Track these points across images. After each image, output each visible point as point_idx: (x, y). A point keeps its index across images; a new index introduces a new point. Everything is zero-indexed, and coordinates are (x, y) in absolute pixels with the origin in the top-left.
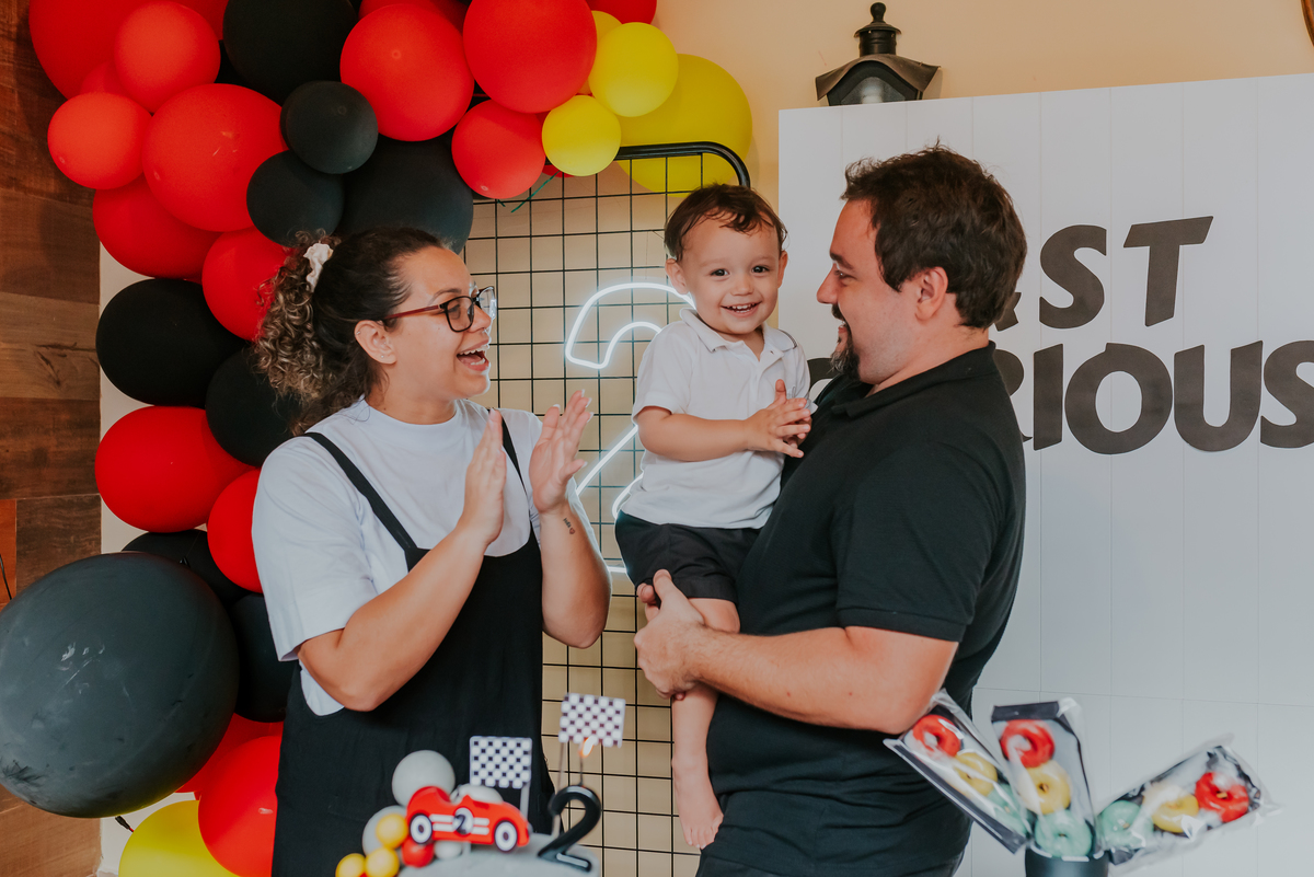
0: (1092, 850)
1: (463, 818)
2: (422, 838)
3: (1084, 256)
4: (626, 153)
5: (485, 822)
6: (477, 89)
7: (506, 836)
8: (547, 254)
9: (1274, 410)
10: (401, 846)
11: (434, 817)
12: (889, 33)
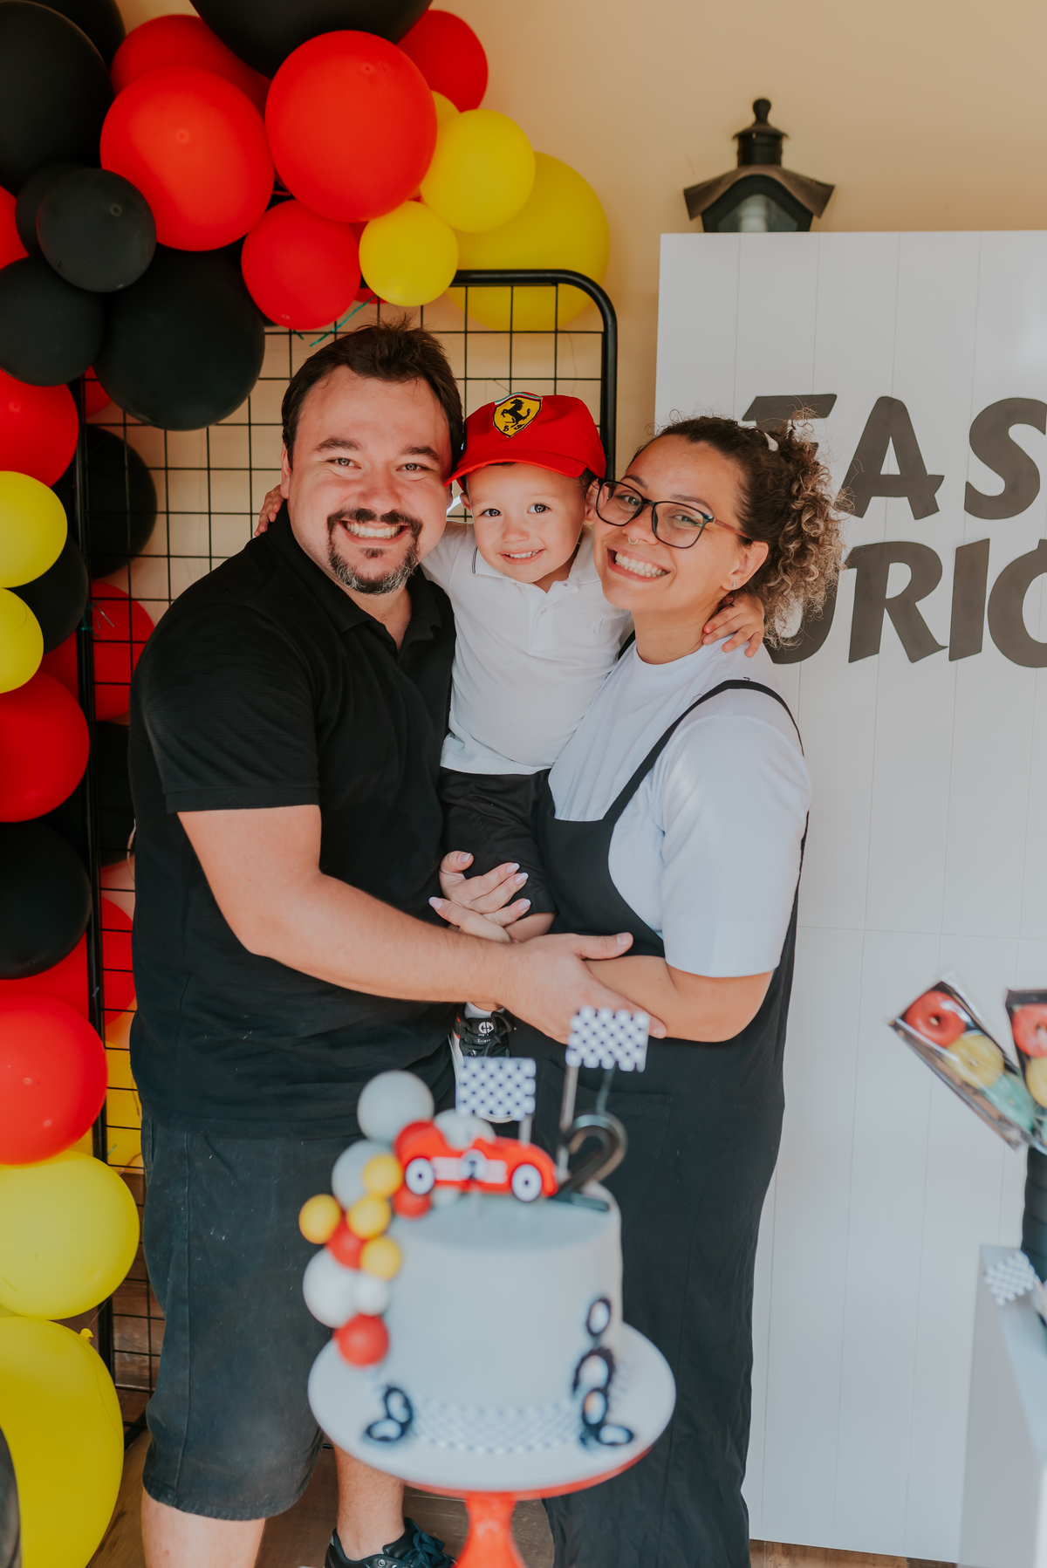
4: (464, 278)
6: (278, 185)
7: (527, 1182)
10: (394, 1196)
11: (435, 1161)
12: (776, 138)
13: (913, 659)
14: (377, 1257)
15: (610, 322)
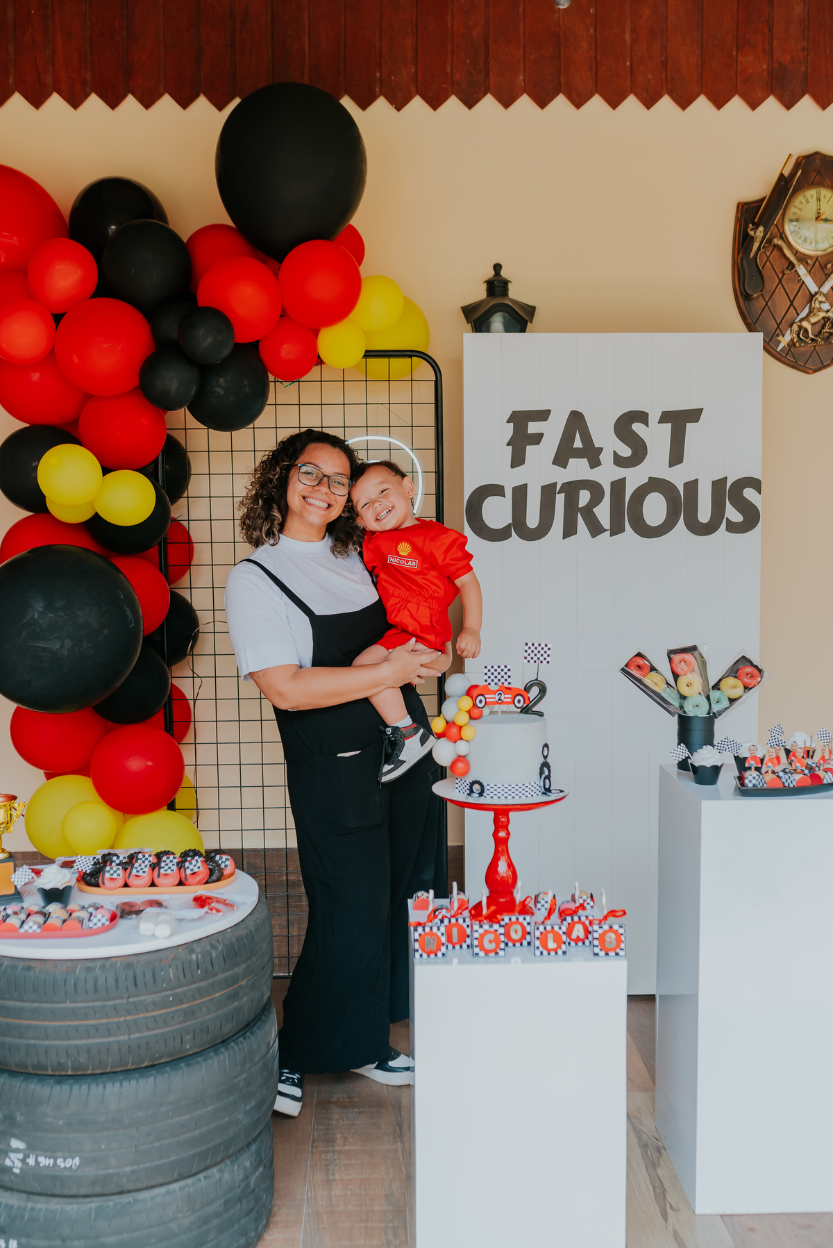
0: (709, 713)
1: (501, 694)
3: (637, 427)
4: (370, 354)
5: (510, 696)
6: (284, 310)
7: (519, 702)
9: (733, 514)
10: (469, 712)
12: (505, 283)
13: (593, 537)
14: (466, 733)
15: (438, 375)
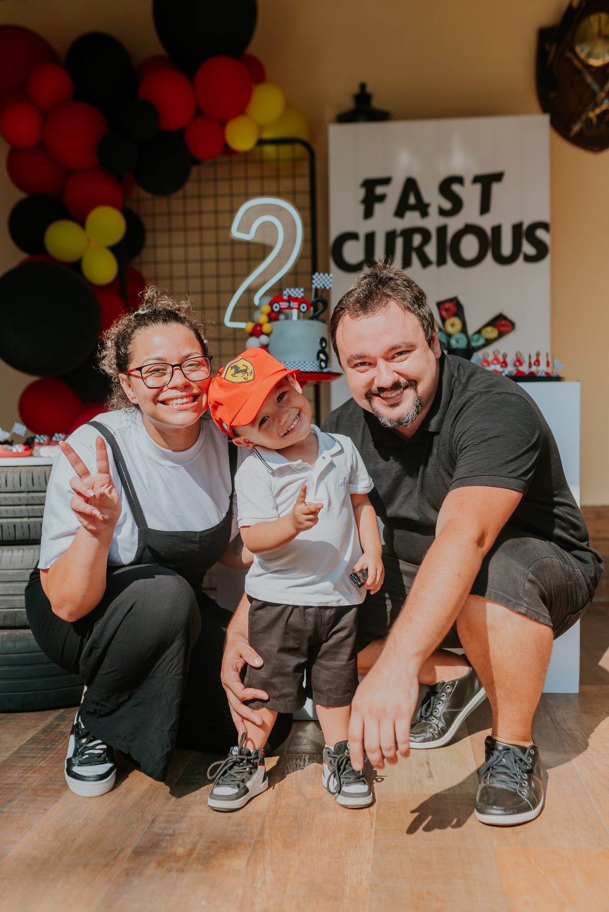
2: (276, 310)
3: (456, 188)
4: (261, 142)
5: (297, 303)
6: (199, 108)
7: (303, 307)
8: (224, 188)
9: (528, 249)
11: (281, 303)
12: (369, 96)
15: (312, 156)
